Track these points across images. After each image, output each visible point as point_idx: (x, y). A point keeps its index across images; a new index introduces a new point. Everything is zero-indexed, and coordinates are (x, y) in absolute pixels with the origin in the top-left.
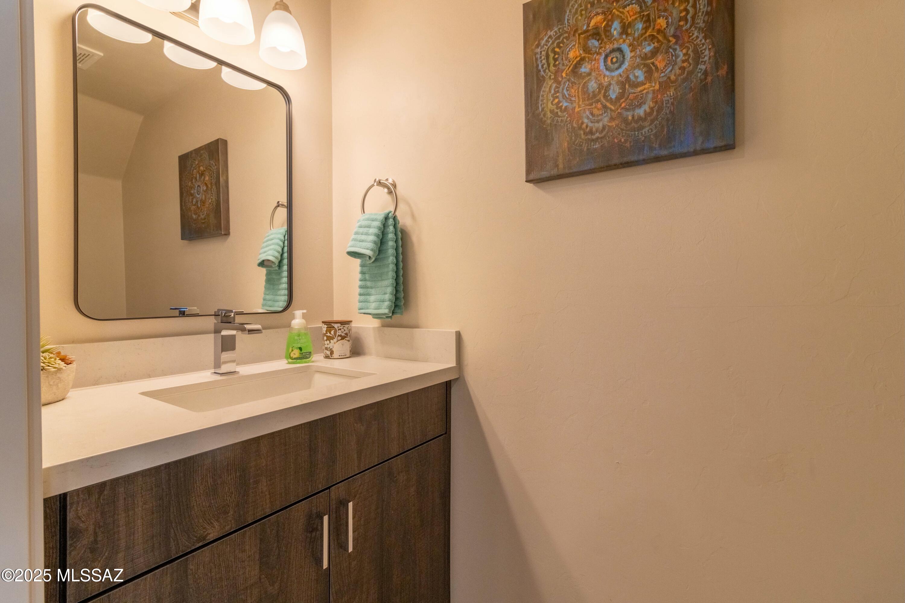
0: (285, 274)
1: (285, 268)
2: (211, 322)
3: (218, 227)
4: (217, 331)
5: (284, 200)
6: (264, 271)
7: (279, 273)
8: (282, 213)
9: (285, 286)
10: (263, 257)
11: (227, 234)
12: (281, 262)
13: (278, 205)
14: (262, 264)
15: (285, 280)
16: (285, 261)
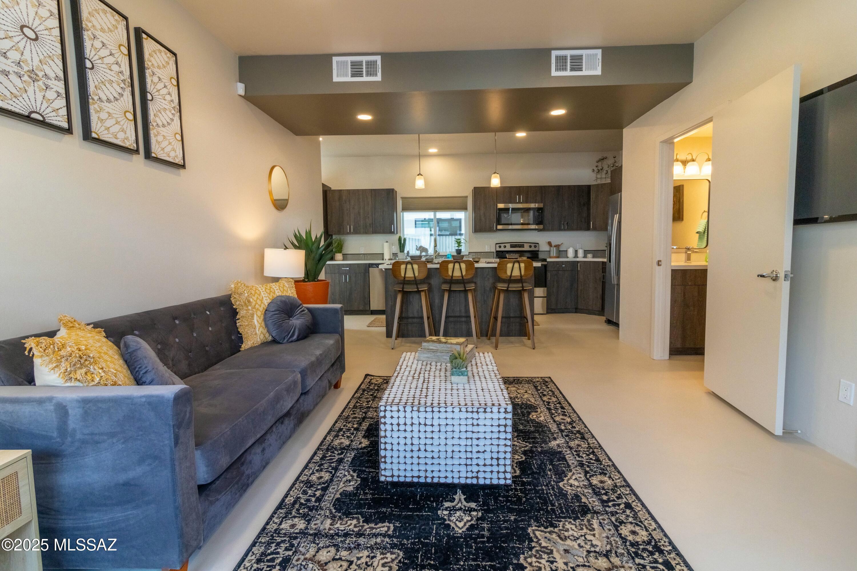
0: (706, 236)
1: (706, 234)
2: (684, 250)
3: (680, 218)
4: (686, 253)
5: (707, 210)
6: (698, 235)
7: (704, 236)
8: (706, 214)
9: (706, 240)
10: (698, 230)
11: (683, 220)
12: (704, 232)
13: (704, 212)
14: (697, 233)
15: (706, 238)
16: (706, 231)
